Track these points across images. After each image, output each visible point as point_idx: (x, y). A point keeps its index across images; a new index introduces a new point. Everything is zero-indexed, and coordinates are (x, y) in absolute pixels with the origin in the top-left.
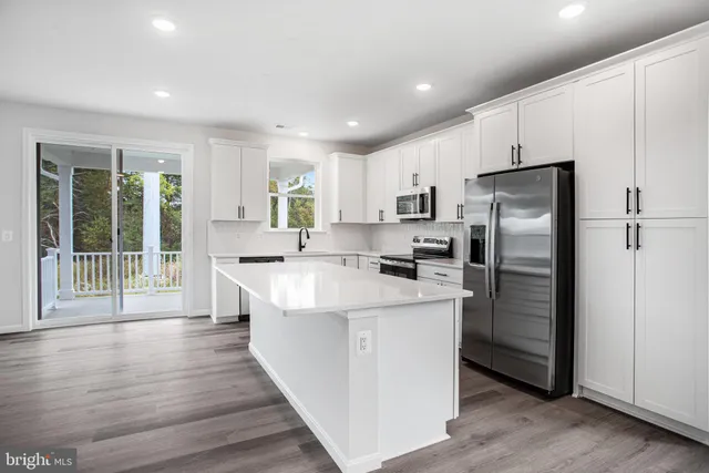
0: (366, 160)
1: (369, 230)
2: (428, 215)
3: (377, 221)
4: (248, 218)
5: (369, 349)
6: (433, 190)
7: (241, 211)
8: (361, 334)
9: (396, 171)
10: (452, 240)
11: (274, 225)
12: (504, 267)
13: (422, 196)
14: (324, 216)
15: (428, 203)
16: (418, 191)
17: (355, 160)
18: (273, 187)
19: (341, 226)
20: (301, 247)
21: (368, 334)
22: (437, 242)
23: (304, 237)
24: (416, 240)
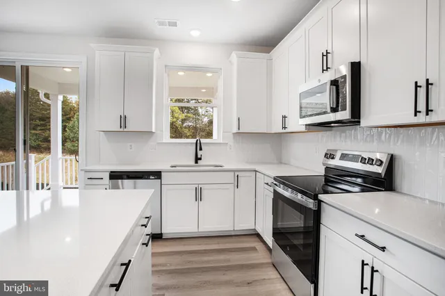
2: (345, 115)
3: (280, 129)
6: (356, 68)
7: (123, 120)
10: (392, 159)
13: (334, 83)
19: (239, 136)
20: (197, 159)
22: (363, 160)
24: (330, 156)
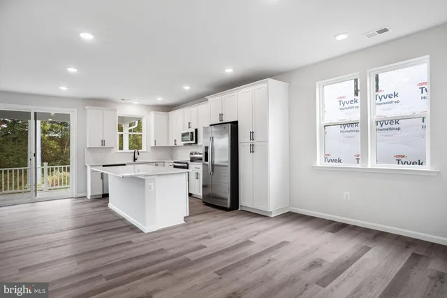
0: (168, 115)
1: (171, 149)
2: (194, 142)
3: (173, 145)
4: (106, 146)
5: (152, 189)
6: (196, 130)
7: (103, 142)
8: (150, 184)
9: (181, 121)
11: (121, 148)
12: (216, 163)
13: (192, 133)
14: (147, 143)
15: (194, 136)
16: (190, 131)
17: (162, 115)
18: (121, 129)
19: (155, 148)
20: (135, 159)
21: (152, 184)
22: (200, 154)
23: (136, 154)
24: (191, 154)
